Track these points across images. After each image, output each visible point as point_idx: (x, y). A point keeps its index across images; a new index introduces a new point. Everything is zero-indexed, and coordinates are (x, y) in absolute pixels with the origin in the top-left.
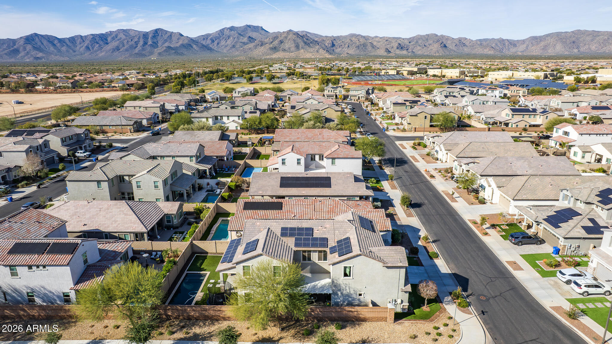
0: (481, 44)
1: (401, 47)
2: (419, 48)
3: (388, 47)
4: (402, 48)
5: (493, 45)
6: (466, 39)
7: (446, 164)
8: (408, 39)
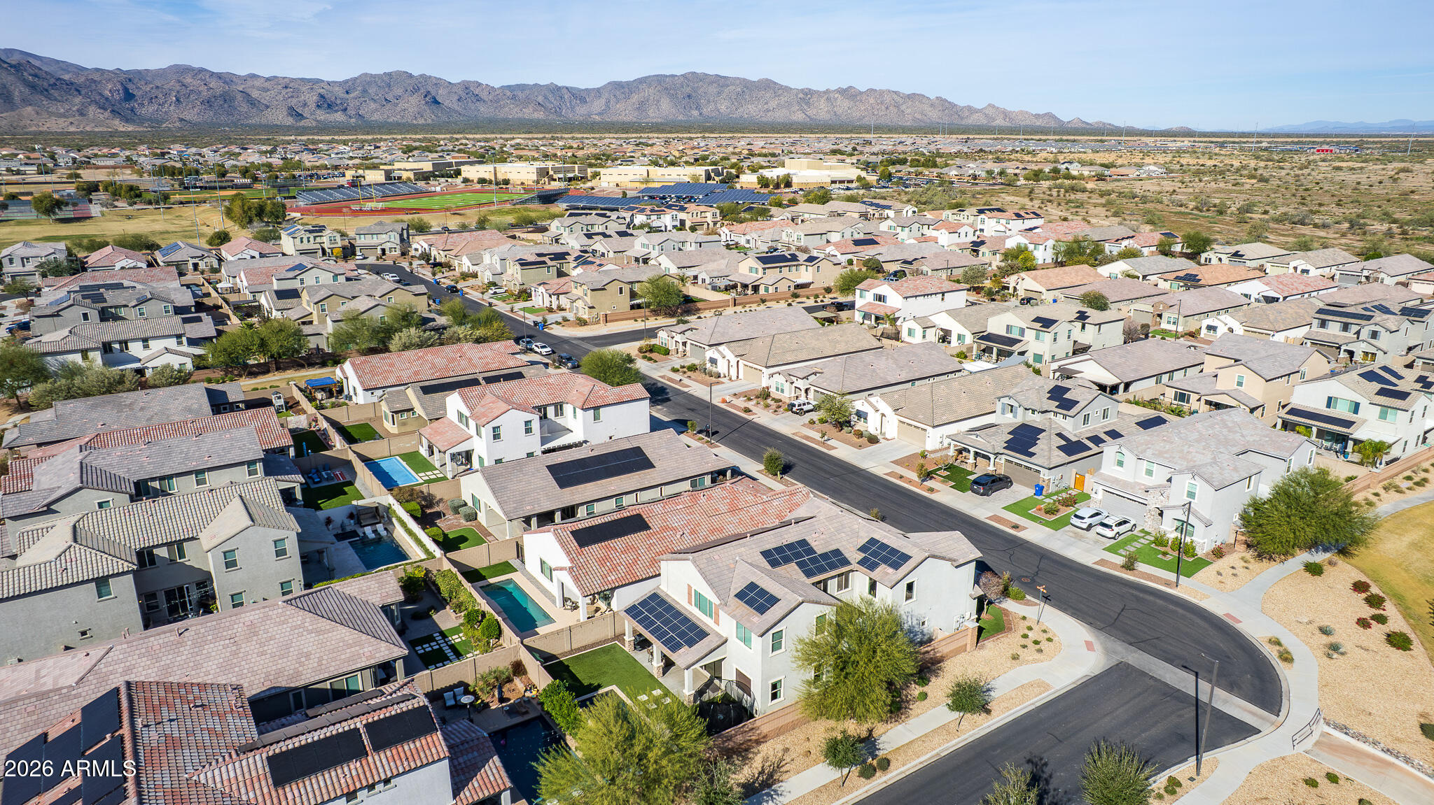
0: (514, 97)
1: (326, 103)
2: (373, 106)
3: (293, 102)
4: (329, 106)
5: (540, 99)
6: (480, 84)
7: (739, 382)
8: (340, 84)
